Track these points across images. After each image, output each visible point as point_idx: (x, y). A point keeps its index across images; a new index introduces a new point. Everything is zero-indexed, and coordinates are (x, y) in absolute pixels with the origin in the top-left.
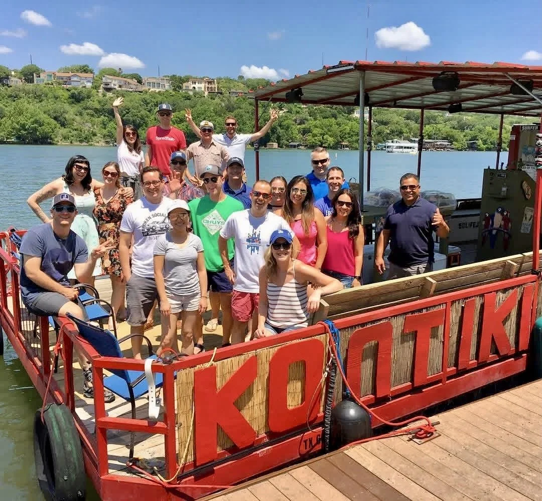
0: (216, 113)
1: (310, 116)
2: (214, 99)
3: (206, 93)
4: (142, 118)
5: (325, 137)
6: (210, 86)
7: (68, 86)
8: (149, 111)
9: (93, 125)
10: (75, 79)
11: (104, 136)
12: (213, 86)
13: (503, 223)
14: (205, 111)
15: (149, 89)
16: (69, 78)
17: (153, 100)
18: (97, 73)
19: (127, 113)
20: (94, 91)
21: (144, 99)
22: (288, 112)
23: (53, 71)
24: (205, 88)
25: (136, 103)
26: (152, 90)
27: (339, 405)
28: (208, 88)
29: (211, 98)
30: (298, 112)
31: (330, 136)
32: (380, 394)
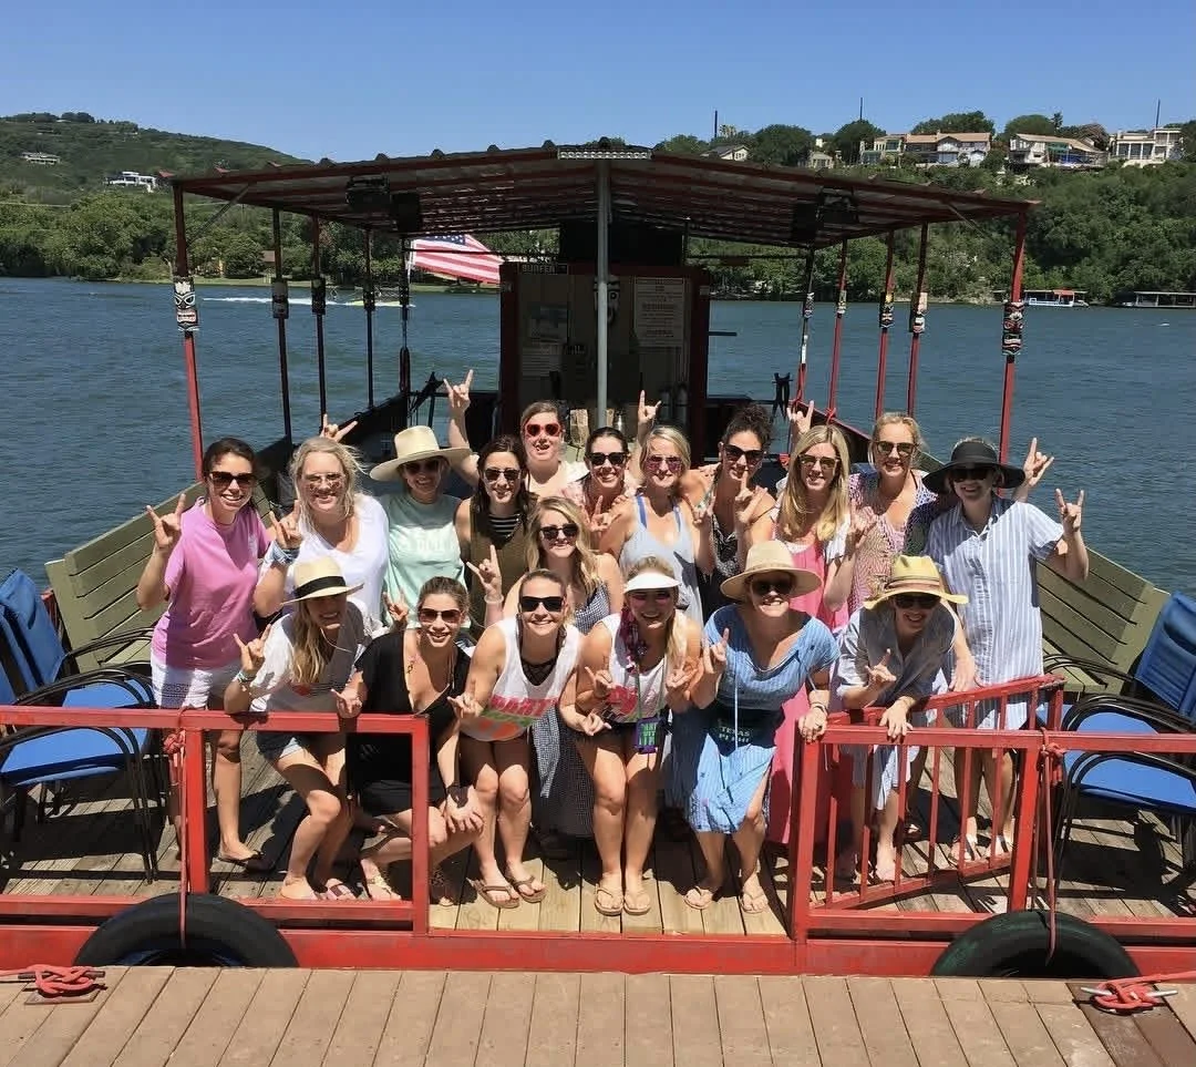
4: (1093, 235)
7: (930, 165)
8: (1113, 217)
9: (971, 255)
10: (947, 147)
11: (993, 281)
15: (1122, 162)
16: (935, 146)
17: (1128, 188)
18: (1000, 129)
19: (1057, 224)
20: (987, 174)
21: (1104, 186)
23: (900, 131)
25: (1083, 197)
26: (1132, 162)
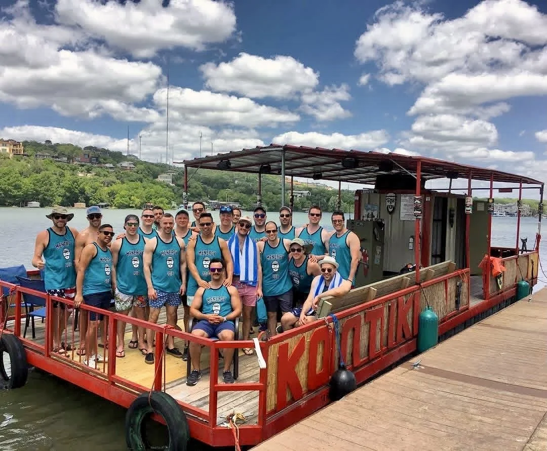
0: (21, 174)
1: (118, 179)
2: (20, 161)
3: (11, 155)
5: (133, 198)
6: (15, 148)
12: (18, 148)
13: (362, 258)
14: (10, 172)
22: (96, 175)
24: (10, 150)
27: (338, 371)
28: (13, 150)
29: (17, 160)
30: (105, 175)
31: (137, 197)
32: (355, 365)
